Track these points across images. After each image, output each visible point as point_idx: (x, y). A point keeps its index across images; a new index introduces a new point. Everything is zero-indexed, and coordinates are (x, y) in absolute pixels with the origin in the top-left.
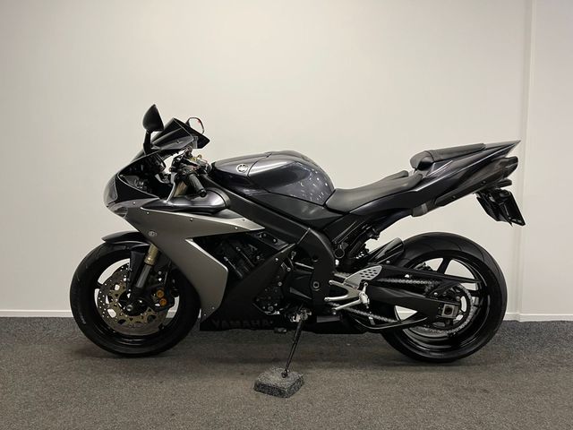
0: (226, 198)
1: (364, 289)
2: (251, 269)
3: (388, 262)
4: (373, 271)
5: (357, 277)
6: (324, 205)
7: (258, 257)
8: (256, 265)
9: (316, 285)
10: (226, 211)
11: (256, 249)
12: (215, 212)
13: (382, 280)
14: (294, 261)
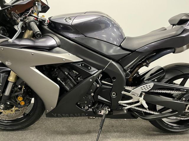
0: (58, 40)
1: (143, 96)
2: (75, 85)
3: (156, 80)
4: (149, 86)
5: (138, 90)
6: (120, 46)
7: (79, 78)
8: (78, 83)
9: (114, 94)
10: (58, 49)
11: (77, 73)
12: (50, 49)
13: (152, 91)
14: (101, 80)
